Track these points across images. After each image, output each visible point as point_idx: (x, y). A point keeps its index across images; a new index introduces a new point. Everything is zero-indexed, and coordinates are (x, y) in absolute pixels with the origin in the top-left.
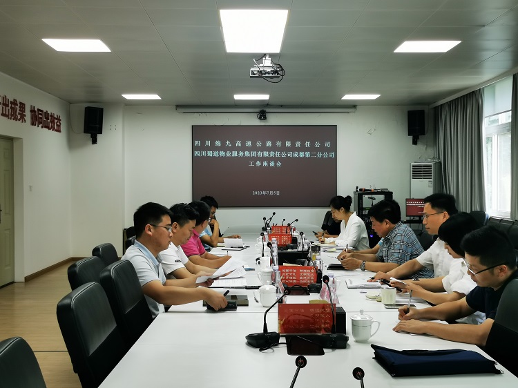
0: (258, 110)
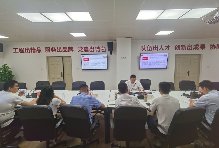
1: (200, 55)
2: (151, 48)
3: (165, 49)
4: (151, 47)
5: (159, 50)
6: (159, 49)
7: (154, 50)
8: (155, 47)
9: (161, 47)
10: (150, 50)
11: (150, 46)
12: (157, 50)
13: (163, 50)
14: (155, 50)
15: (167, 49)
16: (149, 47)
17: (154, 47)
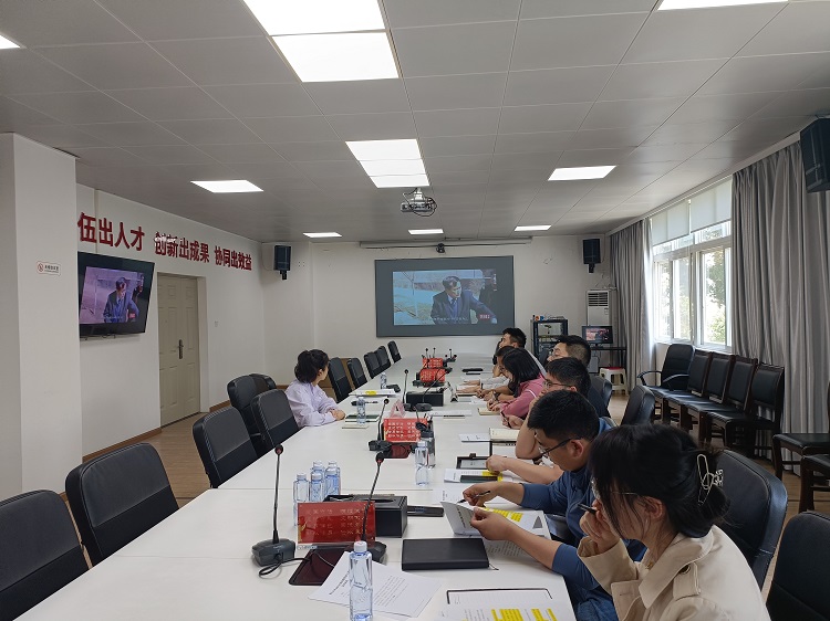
0: (437, 244)
1: (196, 278)
2: (93, 229)
3: (133, 244)
4: (93, 224)
5: (117, 245)
6: (114, 242)
7: (101, 241)
8: (105, 230)
9: (122, 234)
10: (87, 239)
11: (90, 219)
12: (111, 243)
13: (128, 247)
14: (105, 242)
15: (137, 245)
16: (85, 222)
17: (101, 228)
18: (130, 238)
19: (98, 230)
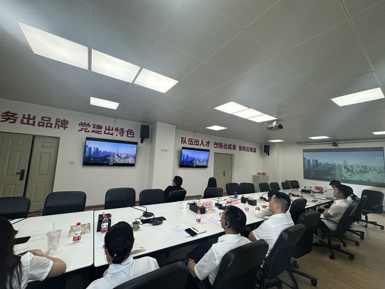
1: (232, 154)
5: (200, 145)
7: (195, 145)
8: (197, 142)
9: (202, 143)
10: (191, 144)
13: (204, 146)
15: (208, 145)
16: (190, 140)
18: (205, 144)
19: (194, 142)
